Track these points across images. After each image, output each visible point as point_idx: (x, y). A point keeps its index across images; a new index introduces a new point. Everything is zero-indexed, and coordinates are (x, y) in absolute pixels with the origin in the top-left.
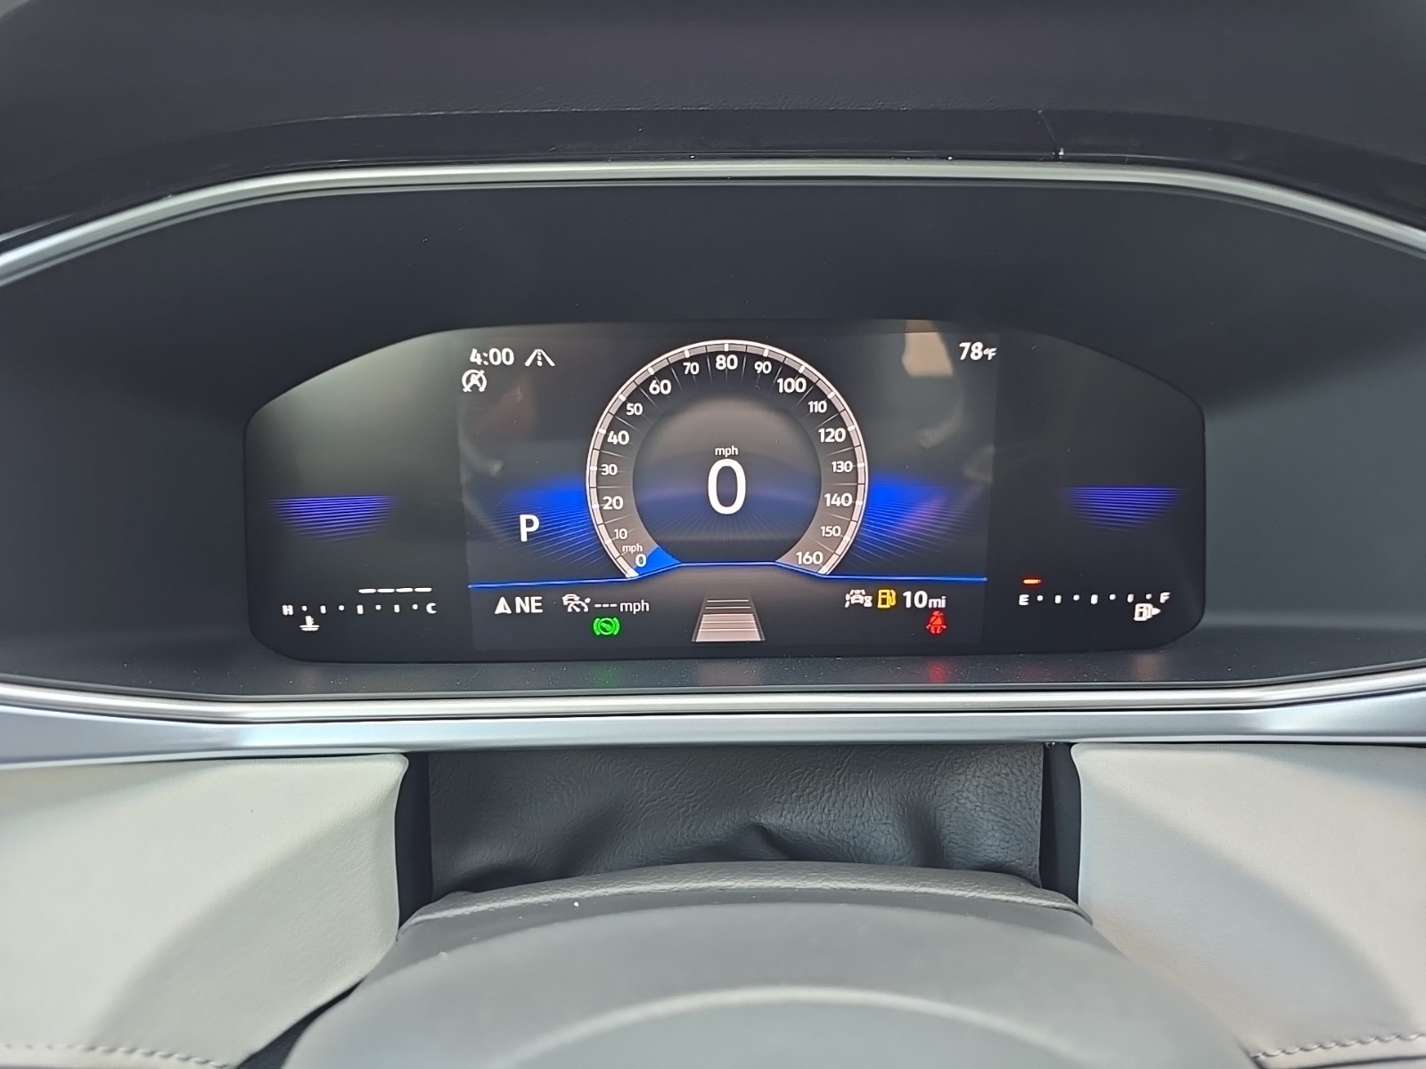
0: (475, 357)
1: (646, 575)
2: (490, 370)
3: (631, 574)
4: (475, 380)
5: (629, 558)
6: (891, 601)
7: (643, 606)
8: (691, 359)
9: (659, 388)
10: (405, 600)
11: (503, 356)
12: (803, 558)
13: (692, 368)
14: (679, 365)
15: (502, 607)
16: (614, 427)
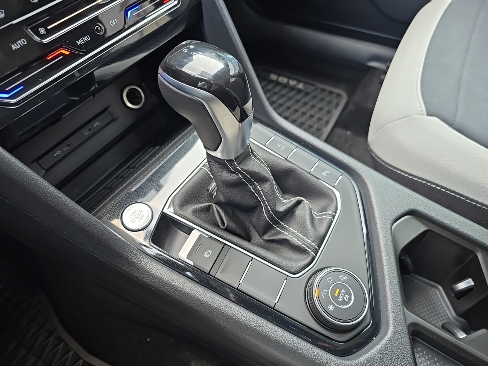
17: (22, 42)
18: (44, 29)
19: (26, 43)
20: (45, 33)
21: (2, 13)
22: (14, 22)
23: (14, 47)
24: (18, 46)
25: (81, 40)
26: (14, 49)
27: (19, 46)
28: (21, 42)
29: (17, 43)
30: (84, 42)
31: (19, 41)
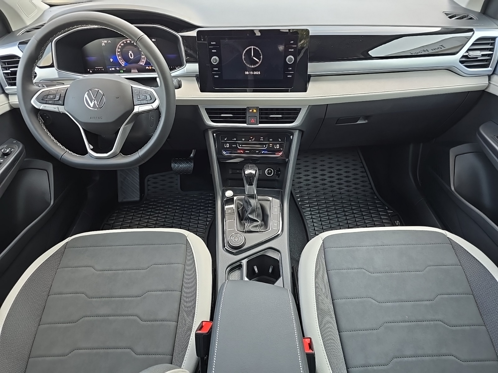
0: (103, 42)
1: (125, 65)
2: (105, 43)
3: (123, 65)
4: (103, 44)
5: (123, 64)
6: (151, 68)
7: (125, 69)
8: (122, 43)
9: (122, 45)
10: (100, 69)
11: (106, 42)
12: (141, 63)
13: (125, 42)
14: (124, 42)
15: (110, 69)
16: (118, 49)
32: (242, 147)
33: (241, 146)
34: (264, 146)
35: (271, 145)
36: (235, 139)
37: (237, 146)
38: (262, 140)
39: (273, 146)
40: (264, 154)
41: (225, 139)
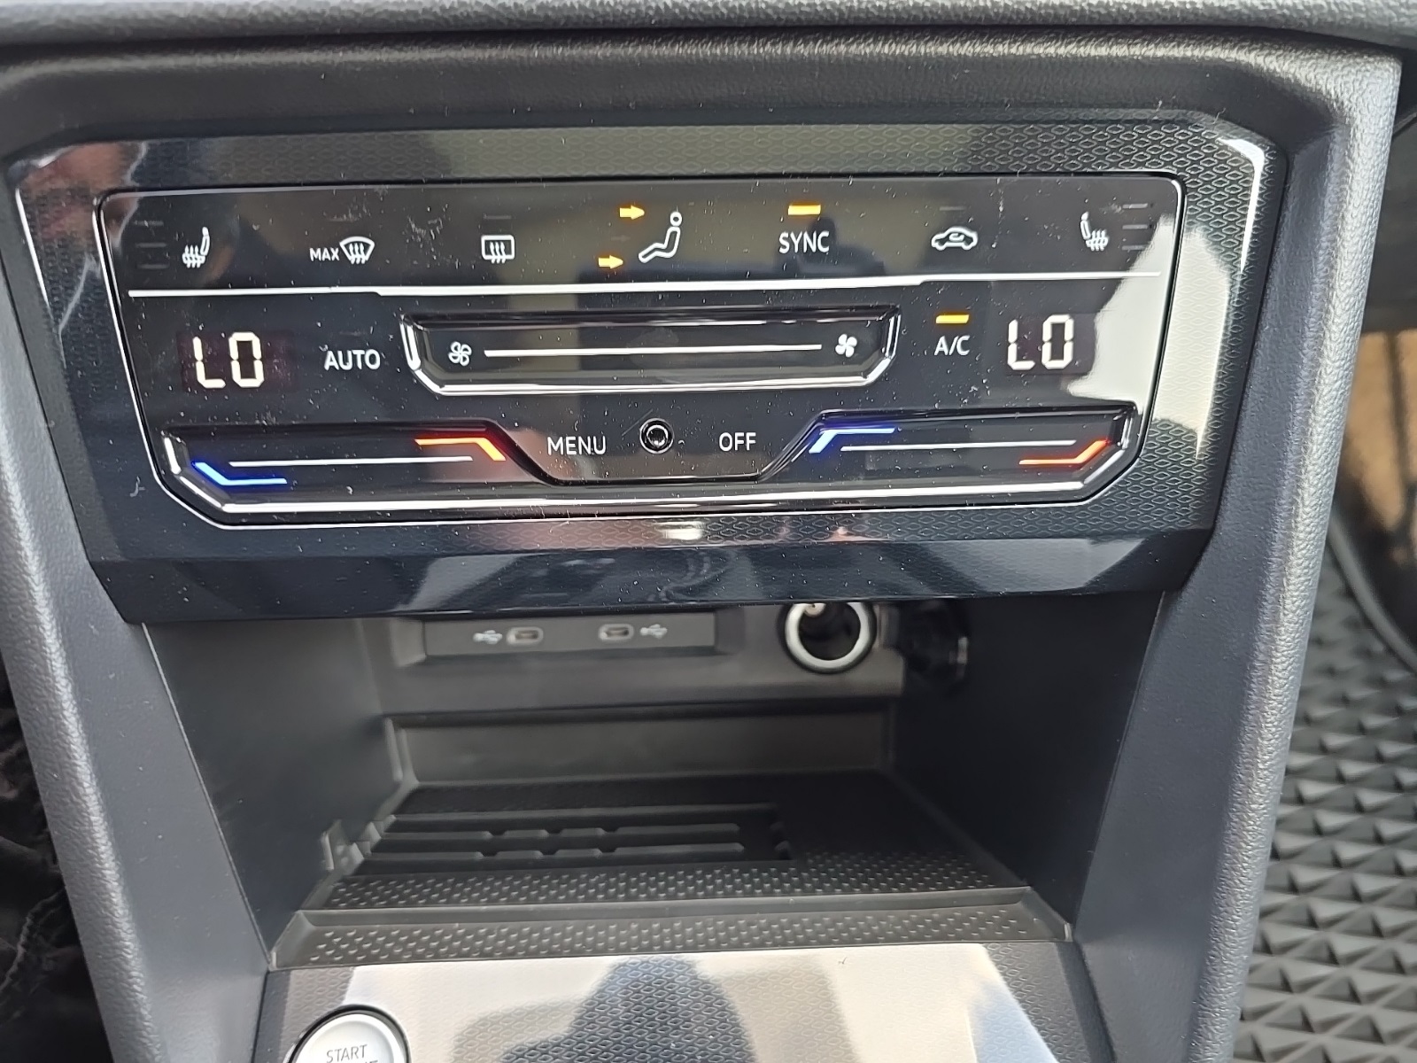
17: (368, 358)
18: (470, 352)
19: (376, 366)
20: (465, 364)
21: (365, 251)
22: (383, 291)
23: (330, 362)
24: (345, 361)
25: (567, 442)
26: (327, 367)
27: (349, 366)
28: (363, 356)
29: (349, 353)
30: (574, 453)
31: (359, 353)
32: (480, 368)
33: (460, 353)
34: (846, 345)
35: (951, 332)
36: (358, 252)
37: (395, 354)
38: (814, 244)
39: (986, 339)
40: (836, 466)
41: (193, 258)
